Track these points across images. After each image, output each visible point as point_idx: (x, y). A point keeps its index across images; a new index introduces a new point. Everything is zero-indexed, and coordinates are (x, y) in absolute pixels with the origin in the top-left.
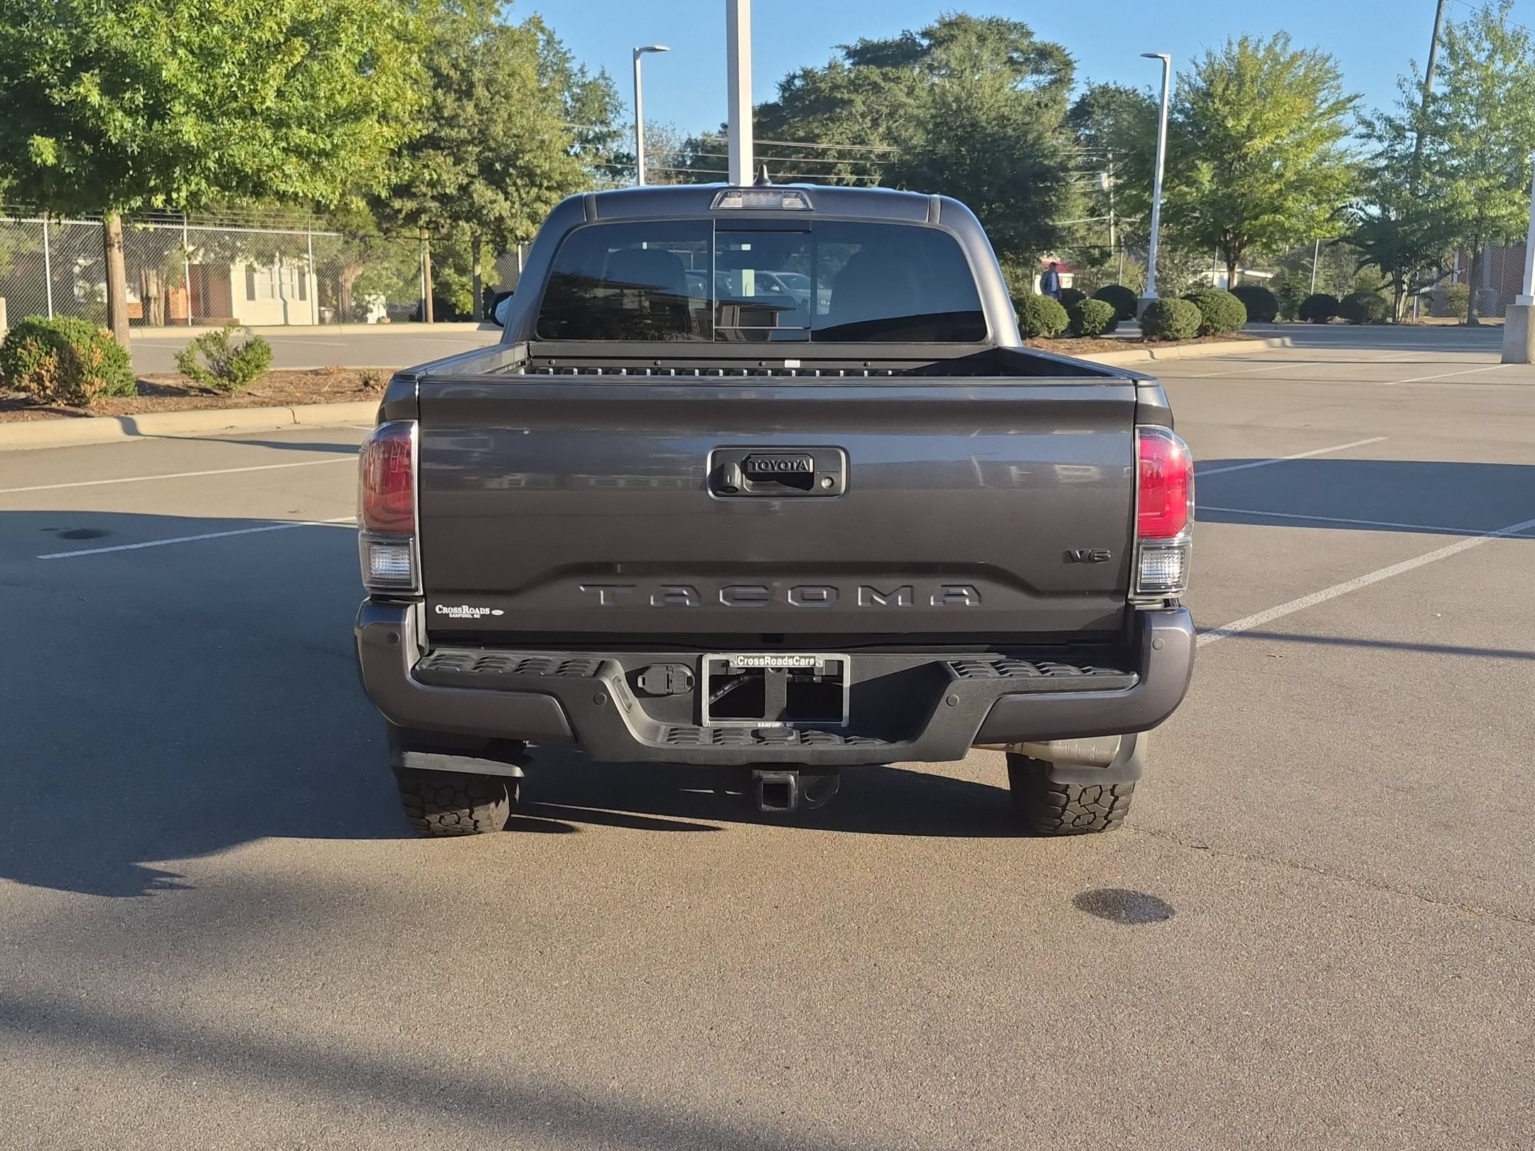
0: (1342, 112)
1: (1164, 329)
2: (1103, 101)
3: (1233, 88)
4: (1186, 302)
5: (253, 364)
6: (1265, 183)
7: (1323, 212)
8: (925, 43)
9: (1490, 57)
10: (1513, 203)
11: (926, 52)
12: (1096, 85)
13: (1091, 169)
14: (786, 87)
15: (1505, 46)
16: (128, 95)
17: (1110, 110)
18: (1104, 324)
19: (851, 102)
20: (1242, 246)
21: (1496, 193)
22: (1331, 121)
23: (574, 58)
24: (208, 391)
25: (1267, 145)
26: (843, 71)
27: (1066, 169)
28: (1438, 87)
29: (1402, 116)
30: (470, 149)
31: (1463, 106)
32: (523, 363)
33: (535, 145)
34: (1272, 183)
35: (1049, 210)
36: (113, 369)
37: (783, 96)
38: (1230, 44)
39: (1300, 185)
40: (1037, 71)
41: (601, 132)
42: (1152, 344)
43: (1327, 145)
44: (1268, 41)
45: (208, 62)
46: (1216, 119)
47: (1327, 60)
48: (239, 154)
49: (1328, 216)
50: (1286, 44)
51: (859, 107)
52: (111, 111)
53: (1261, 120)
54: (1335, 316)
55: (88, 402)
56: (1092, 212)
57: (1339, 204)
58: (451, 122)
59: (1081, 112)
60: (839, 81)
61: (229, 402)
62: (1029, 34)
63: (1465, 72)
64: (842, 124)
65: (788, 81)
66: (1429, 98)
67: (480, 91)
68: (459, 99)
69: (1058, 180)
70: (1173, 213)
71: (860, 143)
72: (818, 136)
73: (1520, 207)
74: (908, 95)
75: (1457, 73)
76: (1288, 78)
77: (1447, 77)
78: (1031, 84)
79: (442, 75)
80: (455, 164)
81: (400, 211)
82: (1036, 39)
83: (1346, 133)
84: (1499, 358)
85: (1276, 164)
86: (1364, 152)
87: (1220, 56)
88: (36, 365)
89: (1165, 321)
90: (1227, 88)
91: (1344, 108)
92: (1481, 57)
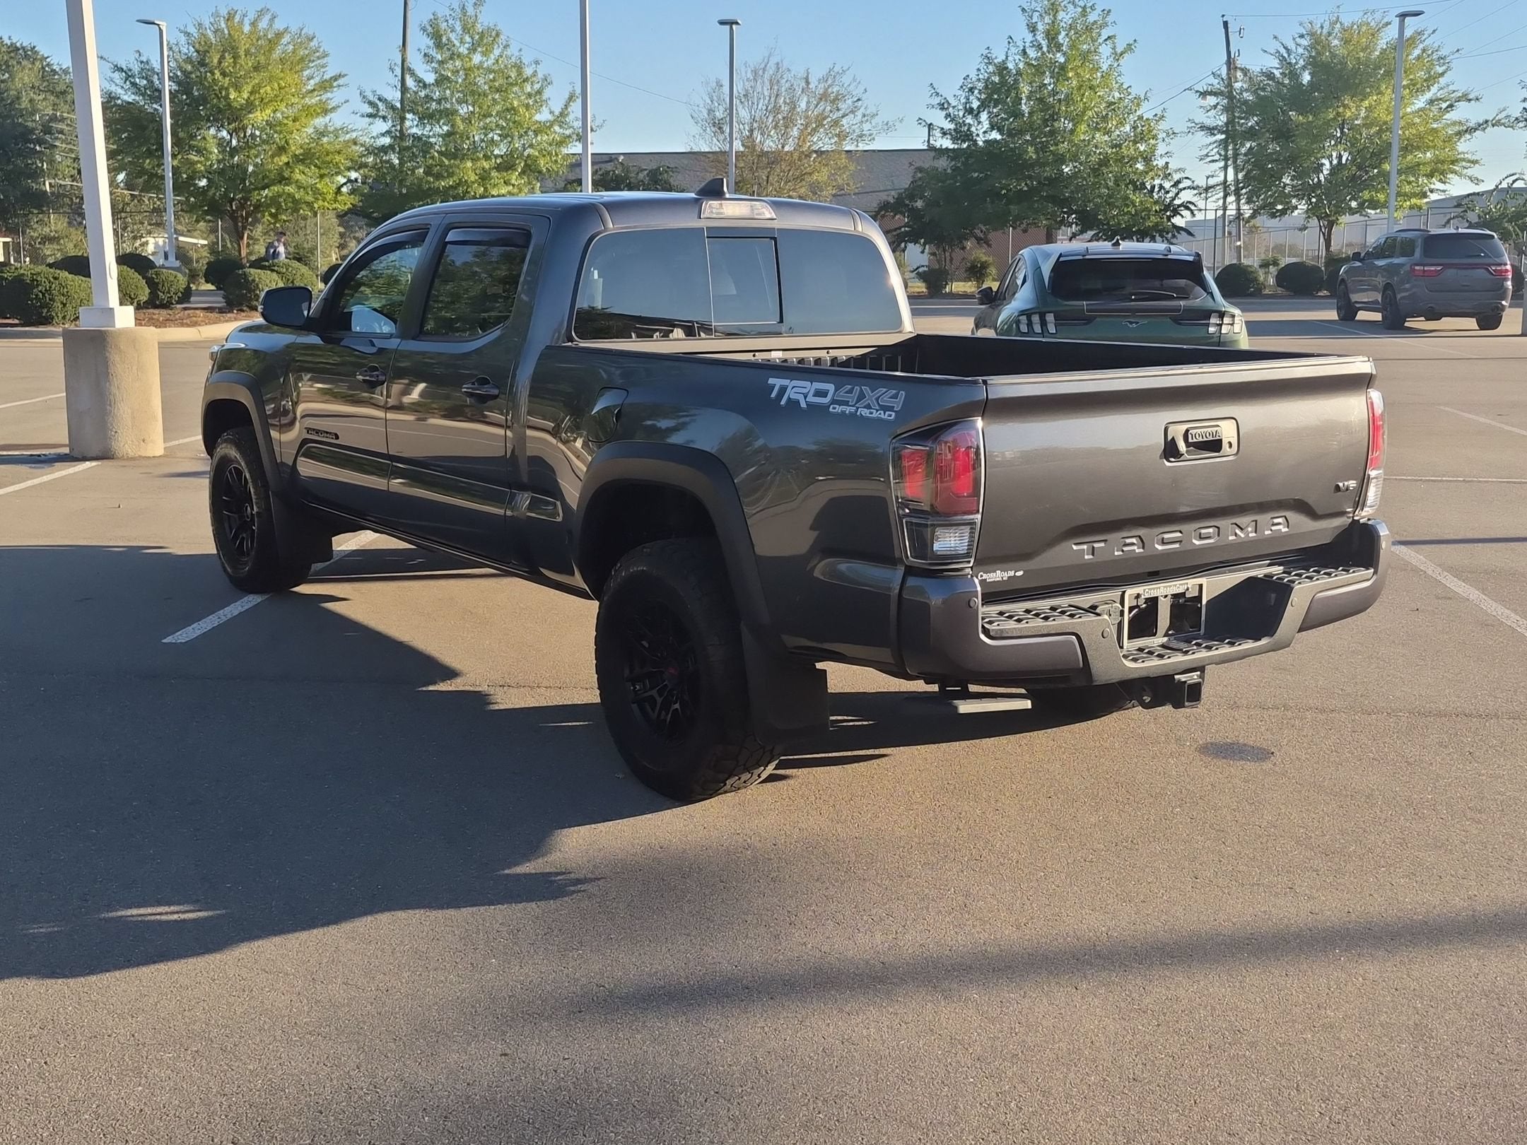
0: (329, 90)
1: (252, 300)
3: (228, 60)
4: (267, 272)
6: (273, 156)
9: (472, 50)
15: (485, 40)
18: (180, 294)
20: (249, 215)
22: (319, 98)
25: (269, 118)
28: (426, 74)
34: (279, 156)
35: (36, 174)
38: (217, 18)
39: (306, 158)
43: (320, 122)
44: (251, 16)
46: (214, 90)
47: (312, 39)
50: (270, 20)
53: (259, 93)
63: (450, 62)
75: (441, 63)
76: (278, 54)
86: (367, 130)
87: (210, 29)
89: (250, 291)
90: (222, 58)
91: (332, 87)
92: (463, 50)
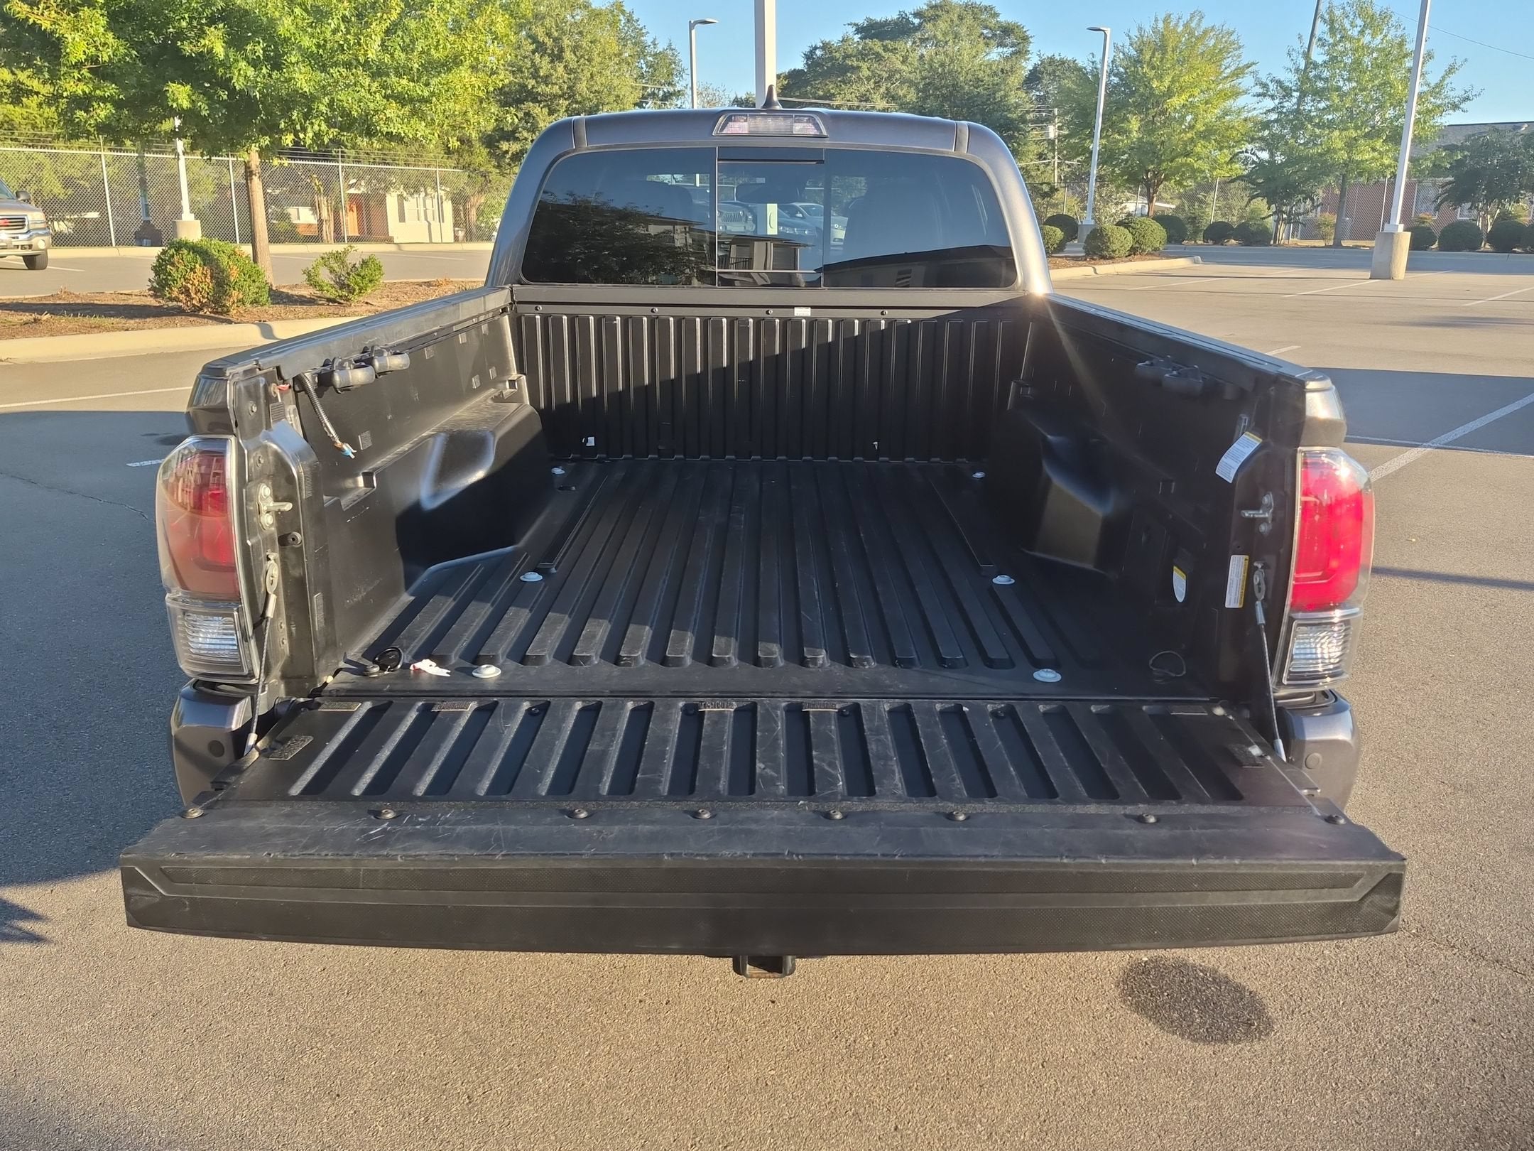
0: (1241, 76)
1: (1103, 250)
2: (1050, 69)
3: (1158, 55)
4: (1121, 228)
5: (367, 279)
6: (1180, 133)
7: (1224, 156)
8: (916, 21)
9: (1362, 32)
10: (1374, 150)
11: (918, 28)
12: (1045, 57)
13: (1042, 122)
14: (809, 56)
15: (1373, 23)
16: (249, 48)
17: (1055, 76)
18: (1055, 246)
19: (859, 67)
20: (1160, 182)
21: (1361, 141)
22: (1232, 83)
23: (648, 33)
24: (333, 301)
25: (1182, 102)
26: (853, 44)
27: (1024, 121)
28: (1318, 56)
29: (1291, 79)
30: (561, 102)
31: (1338, 71)
32: (504, 310)
33: (612, 98)
34: (1186, 132)
36: (248, 283)
37: (807, 63)
38: (1156, 20)
39: (1206, 135)
40: (1001, 45)
41: (668, 92)
42: (1093, 262)
43: (1228, 103)
44: (1186, 17)
45: (317, 19)
46: (1144, 81)
47: (1232, 34)
48: (346, 98)
49: (1227, 159)
50: (1200, 20)
51: (865, 72)
52: (236, 61)
53: (1179, 82)
54: (1230, 238)
55: (228, 311)
56: (1041, 156)
57: (1237, 150)
58: (546, 80)
59: (1033, 78)
60: (850, 51)
61: (348, 310)
62: (997, 15)
63: (1341, 44)
64: (852, 86)
65: (811, 52)
66: (1310, 64)
67: (568, 55)
68: (552, 61)
69: (1019, 130)
70: (1108, 156)
71: (866, 101)
72: (833, 95)
73: (1380, 153)
74: (903, 62)
75: (1334, 45)
76: (1201, 49)
77: (1327, 48)
78: (996, 54)
79: (539, 42)
80: (549, 115)
81: (507, 152)
82: (1002, 19)
83: (1245, 92)
84: (1368, 274)
85: (1189, 118)
86: (1261, 108)
87: (1148, 30)
88: (182, 280)
89: (1104, 243)
90: (1153, 56)
91: (1243, 73)
92: (1354, 32)
